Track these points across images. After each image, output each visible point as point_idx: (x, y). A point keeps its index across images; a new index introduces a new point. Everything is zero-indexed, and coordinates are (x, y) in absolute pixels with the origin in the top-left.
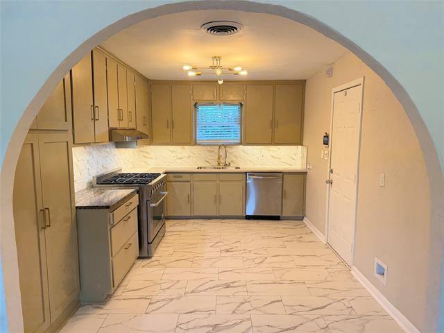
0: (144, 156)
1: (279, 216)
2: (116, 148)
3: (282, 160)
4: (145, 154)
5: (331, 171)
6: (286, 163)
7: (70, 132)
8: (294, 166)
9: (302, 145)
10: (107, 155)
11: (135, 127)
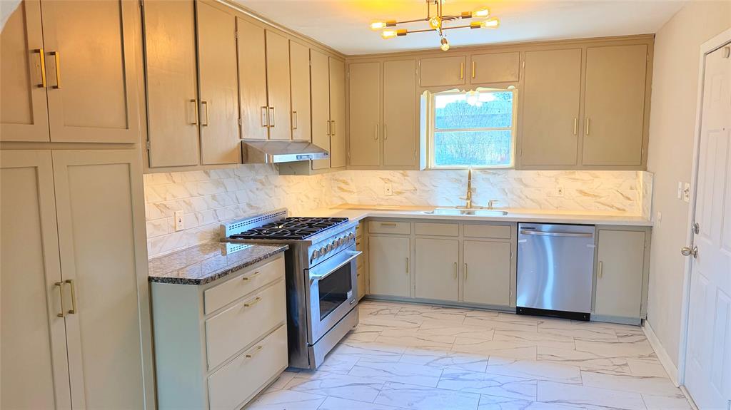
0: (340, 188)
1: (588, 315)
2: (280, 174)
3: (602, 200)
4: (343, 185)
5: (696, 230)
6: (612, 207)
7: (140, 146)
8: (627, 214)
9: (645, 170)
10: (260, 186)
11: (309, 138)
